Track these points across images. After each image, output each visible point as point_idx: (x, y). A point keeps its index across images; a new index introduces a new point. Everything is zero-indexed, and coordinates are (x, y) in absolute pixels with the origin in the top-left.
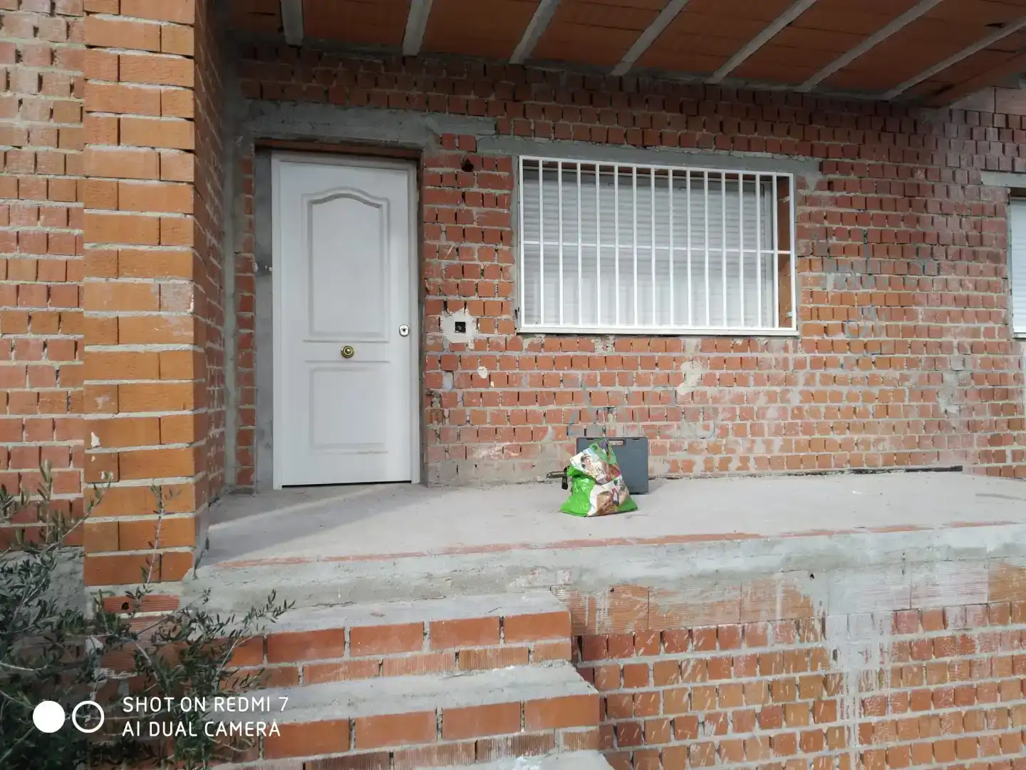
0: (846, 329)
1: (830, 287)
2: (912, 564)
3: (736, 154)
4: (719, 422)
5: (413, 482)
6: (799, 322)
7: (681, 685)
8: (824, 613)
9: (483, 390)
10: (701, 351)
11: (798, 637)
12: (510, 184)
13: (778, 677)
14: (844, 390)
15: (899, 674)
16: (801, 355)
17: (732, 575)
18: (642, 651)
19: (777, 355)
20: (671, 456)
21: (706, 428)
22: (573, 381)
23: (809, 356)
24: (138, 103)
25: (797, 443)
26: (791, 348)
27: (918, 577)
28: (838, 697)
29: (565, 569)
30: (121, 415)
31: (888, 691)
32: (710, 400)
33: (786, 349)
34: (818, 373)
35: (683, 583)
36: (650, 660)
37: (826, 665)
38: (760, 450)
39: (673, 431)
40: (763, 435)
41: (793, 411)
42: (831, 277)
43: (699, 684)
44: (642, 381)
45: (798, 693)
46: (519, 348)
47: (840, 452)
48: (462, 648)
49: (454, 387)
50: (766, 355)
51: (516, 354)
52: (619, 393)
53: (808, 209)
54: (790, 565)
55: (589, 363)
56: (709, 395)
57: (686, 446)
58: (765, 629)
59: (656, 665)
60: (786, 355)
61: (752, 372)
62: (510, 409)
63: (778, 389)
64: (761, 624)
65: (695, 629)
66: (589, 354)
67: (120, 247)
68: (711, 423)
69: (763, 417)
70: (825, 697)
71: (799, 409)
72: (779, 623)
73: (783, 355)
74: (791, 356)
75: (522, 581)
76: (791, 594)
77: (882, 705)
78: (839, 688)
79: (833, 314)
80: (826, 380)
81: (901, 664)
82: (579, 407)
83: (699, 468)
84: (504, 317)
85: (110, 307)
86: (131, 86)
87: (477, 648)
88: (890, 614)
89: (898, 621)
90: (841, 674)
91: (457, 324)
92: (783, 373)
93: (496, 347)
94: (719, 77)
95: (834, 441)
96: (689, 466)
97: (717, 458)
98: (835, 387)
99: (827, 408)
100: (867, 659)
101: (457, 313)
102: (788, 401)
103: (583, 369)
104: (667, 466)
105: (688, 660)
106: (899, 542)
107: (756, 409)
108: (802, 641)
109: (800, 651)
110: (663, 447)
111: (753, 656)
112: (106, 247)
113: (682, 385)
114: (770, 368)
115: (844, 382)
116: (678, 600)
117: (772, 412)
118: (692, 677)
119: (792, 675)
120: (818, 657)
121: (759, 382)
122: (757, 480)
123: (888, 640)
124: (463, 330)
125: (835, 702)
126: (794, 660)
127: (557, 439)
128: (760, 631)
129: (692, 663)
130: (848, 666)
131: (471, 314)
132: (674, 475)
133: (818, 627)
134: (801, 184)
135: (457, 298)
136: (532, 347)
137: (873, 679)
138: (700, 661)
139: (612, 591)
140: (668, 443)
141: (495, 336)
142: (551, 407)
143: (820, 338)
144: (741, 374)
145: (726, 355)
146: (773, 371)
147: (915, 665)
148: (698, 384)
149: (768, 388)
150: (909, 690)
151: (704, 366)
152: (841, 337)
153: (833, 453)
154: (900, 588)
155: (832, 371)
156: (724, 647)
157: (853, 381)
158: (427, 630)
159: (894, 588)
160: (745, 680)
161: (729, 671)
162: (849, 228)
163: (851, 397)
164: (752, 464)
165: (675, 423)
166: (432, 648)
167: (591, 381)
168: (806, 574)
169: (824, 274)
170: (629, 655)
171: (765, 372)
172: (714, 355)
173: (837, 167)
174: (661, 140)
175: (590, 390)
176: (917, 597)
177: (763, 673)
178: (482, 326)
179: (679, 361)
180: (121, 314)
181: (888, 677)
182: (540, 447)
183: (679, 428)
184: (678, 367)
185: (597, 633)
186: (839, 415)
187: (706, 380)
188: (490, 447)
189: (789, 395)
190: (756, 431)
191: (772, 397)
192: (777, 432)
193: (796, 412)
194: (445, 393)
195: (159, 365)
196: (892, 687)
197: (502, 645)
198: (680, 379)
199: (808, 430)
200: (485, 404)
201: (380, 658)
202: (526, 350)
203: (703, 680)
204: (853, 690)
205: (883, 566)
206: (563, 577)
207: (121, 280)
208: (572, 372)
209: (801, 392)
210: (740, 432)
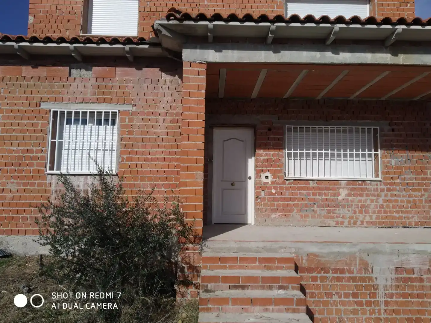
0: (400, 178)
1: (393, 164)
2: (402, 254)
3: (358, 121)
4: (353, 209)
5: (252, 224)
6: (382, 176)
7: (328, 283)
8: (372, 266)
9: (274, 196)
10: (347, 185)
11: (364, 273)
12: (283, 134)
13: (357, 283)
14: (399, 199)
15: (397, 287)
16: (383, 187)
17: (344, 253)
18: (316, 272)
19: (374, 187)
20: (336, 220)
21: (349, 211)
22: (303, 194)
23: (386, 188)
24: (192, 131)
25: (382, 216)
26: (379, 185)
27: (404, 258)
28: (377, 292)
29: (294, 248)
30: (187, 204)
31: (394, 292)
32: (350, 202)
33: (377, 185)
34: (389, 193)
35: (328, 254)
36: (319, 275)
37: (373, 282)
38: (368, 219)
39: (337, 211)
40: (369, 214)
41: (380, 206)
42: (393, 161)
43: (333, 283)
44: (325, 195)
45: (364, 289)
46: (285, 184)
47: (398, 220)
48: (266, 265)
49: (265, 195)
50: (370, 187)
51: (284, 186)
52: (318, 198)
53: (385, 138)
54: (361, 252)
55: (308, 189)
56: (349, 200)
57: (341, 216)
58: (354, 269)
59: (320, 277)
60: (377, 187)
61: (365, 193)
62: (282, 203)
63: (374, 198)
64: (352, 268)
65: (332, 267)
66: (308, 186)
67: (188, 165)
68: (350, 209)
69: (369, 208)
70: (373, 291)
71: (382, 205)
72: (358, 268)
73: (376, 187)
74: (379, 187)
75: (282, 250)
76: (361, 260)
77: (392, 295)
78: (377, 289)
79: (395, 173)
80: (392, 195)
81: (398, 284)
82: (305, 203)
83: (346, 223)
84: (280, 174)
85: (185, 179)
86: (191, 128)
87: (270, 265)
88: (394, 268)
89: (397, 270)
90: (378, 285)
91: (266, 176)
92: (376, 193)
93: (277, 183)
94: (352, 98)
95: (396, 217)
96: (342, 223)
97: (352, 221)
98: (396, 198)
99: (393, 205)
100: (386, 281)
101: (266, 173)
102: (378, 202)
103: (306, 190)
104: (335, 223)
105: (330, 276)
106: (397, 247)
107: (366, 205)
108: (365, 274)
109: (365, 277)
110: (333, 216)
111: (350, 277)
112: (185, 165)
113: (340, 196)
114: (371, 191)
115: (399, 196)
116: (327, 259)
117: (373, 206)
118: (331, 281)
119: (362, 283)
120: (370, 279)
121: (367, 195)
122: (367, 229)
123: (394, 276)
124: (268, 179)
125: (376, 293)
126: (363, 279)
127: (297, 212)
128: (352, 270)
129: (331, 277)
130: (381, 282)
131: (270, 173)
132: (337, 226)
133: (370, 270)
134: (382, 130)
135: (266, 168)
136: (289, 184)
137: (389, 288)
138: (333, 277)
139: (308, 255)
140: (335, 215)
141: (278, 180)
142: (295, 202)
143: (390, 181)
144: (360, 193)
145: (355, 187)
146: (373, 192)
147: (403, 285)
148: (346, 196)
149: (371, 198)
150: (401, 292)
151: (348, 190)
152: (398, 181)
153: (395, 221)
154: (398, 261)
155: (395, 193)
156: (340, 273)
157: (403, 196)
158: (258, 259)
159: (395, 261)
160: (347, 283)
161: (342, 280)
162: (400, 144)
163: (402, 201)
164: (365, 223)
165: (338, 209)
166: (258, 263)
167: (308, 195)
168: (366, 254)
169: (391, 160)
170: (312, 273)
171: (370, 192)
172: (351, 186)
173: (396, 124)
174: (332, 118)
175: (309, 197)
176: (403, 264)
177: (353, 282)
178: (274, 177)
179: (339, 188)
180: (188, 180)
181: (394, 287)
182: (292, 215)
183: (339, 210)
184: (339, 191)
185: (303, 266)
186: (397, 207)
187: (349, 195)
188: (276, 214)
189: (379, 201)
190: (367, 212)
191: (372, 201)
192: (374, 212)
193: (381, 206)
194: (262, 197)
195: (195, 192)
196: (395, 290)
197: (276, 265)
198: (339, 194)
199: (385, 212)
200: (275, 201)
201: (246, 265)
202: (287, 184)
203: (334, 282)
204: (382, 290)
205: (391, 254)
206: (294, 250)
207: (188, 172)
208: (302, 191)
209: (383, 200)
210: (361, 212)
